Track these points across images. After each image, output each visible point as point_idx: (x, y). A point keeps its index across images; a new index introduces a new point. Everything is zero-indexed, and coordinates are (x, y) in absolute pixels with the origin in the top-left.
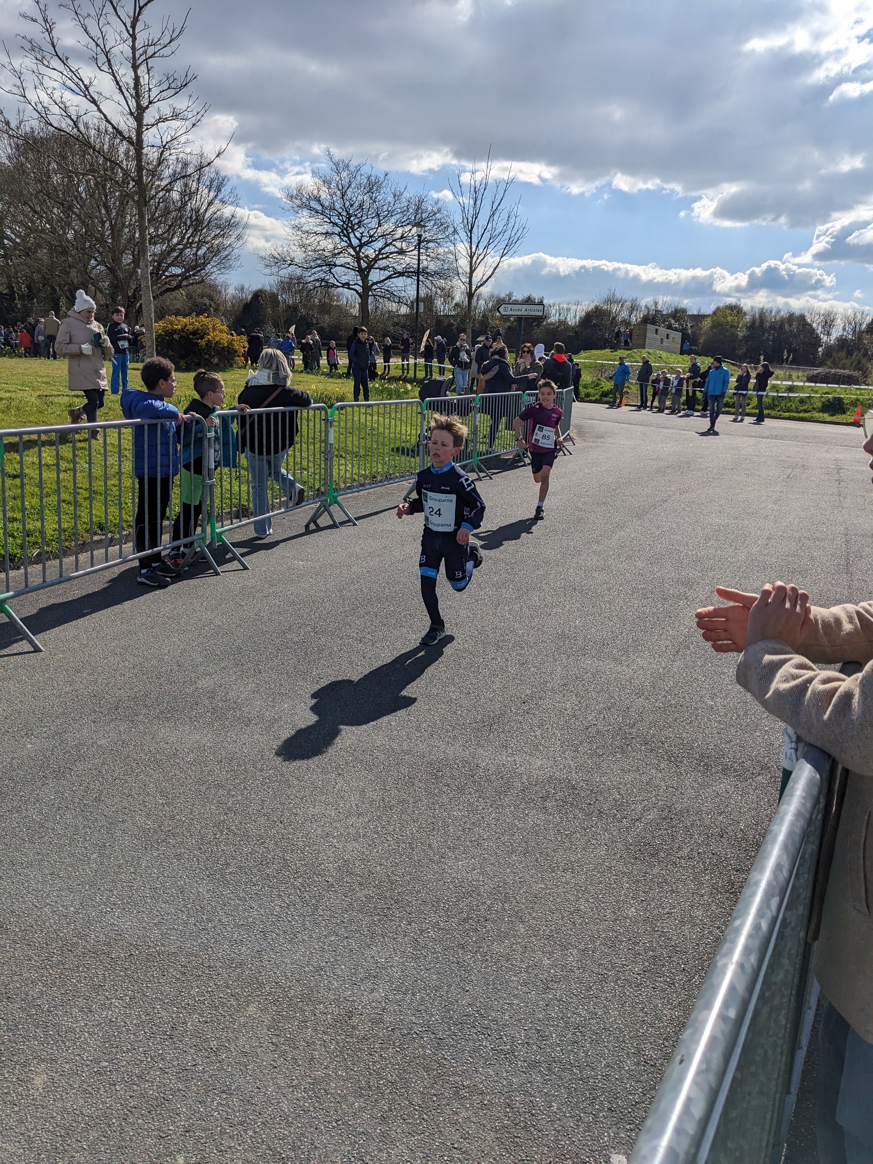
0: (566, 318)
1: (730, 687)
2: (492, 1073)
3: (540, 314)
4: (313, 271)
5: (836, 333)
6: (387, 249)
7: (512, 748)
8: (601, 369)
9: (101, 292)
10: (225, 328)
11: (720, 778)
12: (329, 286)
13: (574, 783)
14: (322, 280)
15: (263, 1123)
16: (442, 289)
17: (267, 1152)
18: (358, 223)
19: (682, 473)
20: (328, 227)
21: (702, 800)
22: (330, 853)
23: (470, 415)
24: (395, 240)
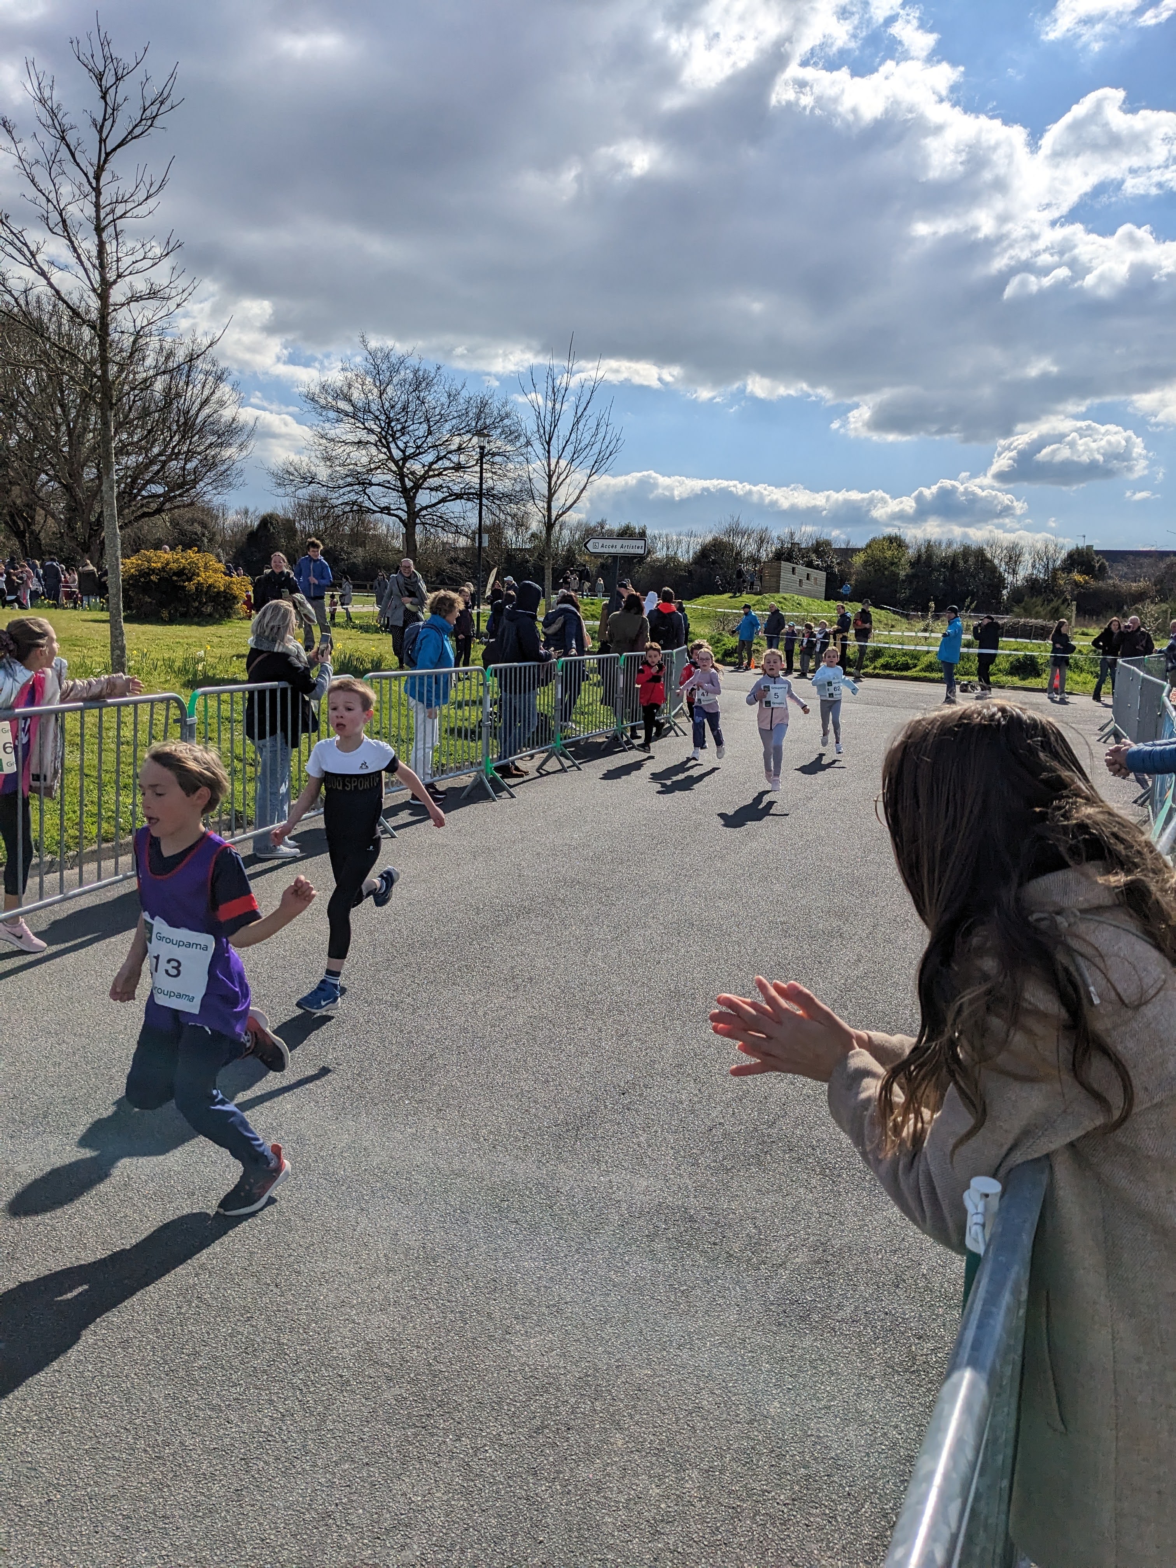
0: (675, 554)
3: (641, 551)
4: (341, 491)
5: (1024, 572)
6: (440, 462)
8: (723, 619)
9: (53, 516)
12: (362, 510)
13: (693, 1212)
14: (354, 503)
16: (514, 516)
18: (400, 430)
20: (363, 435)
24: (450, 452)
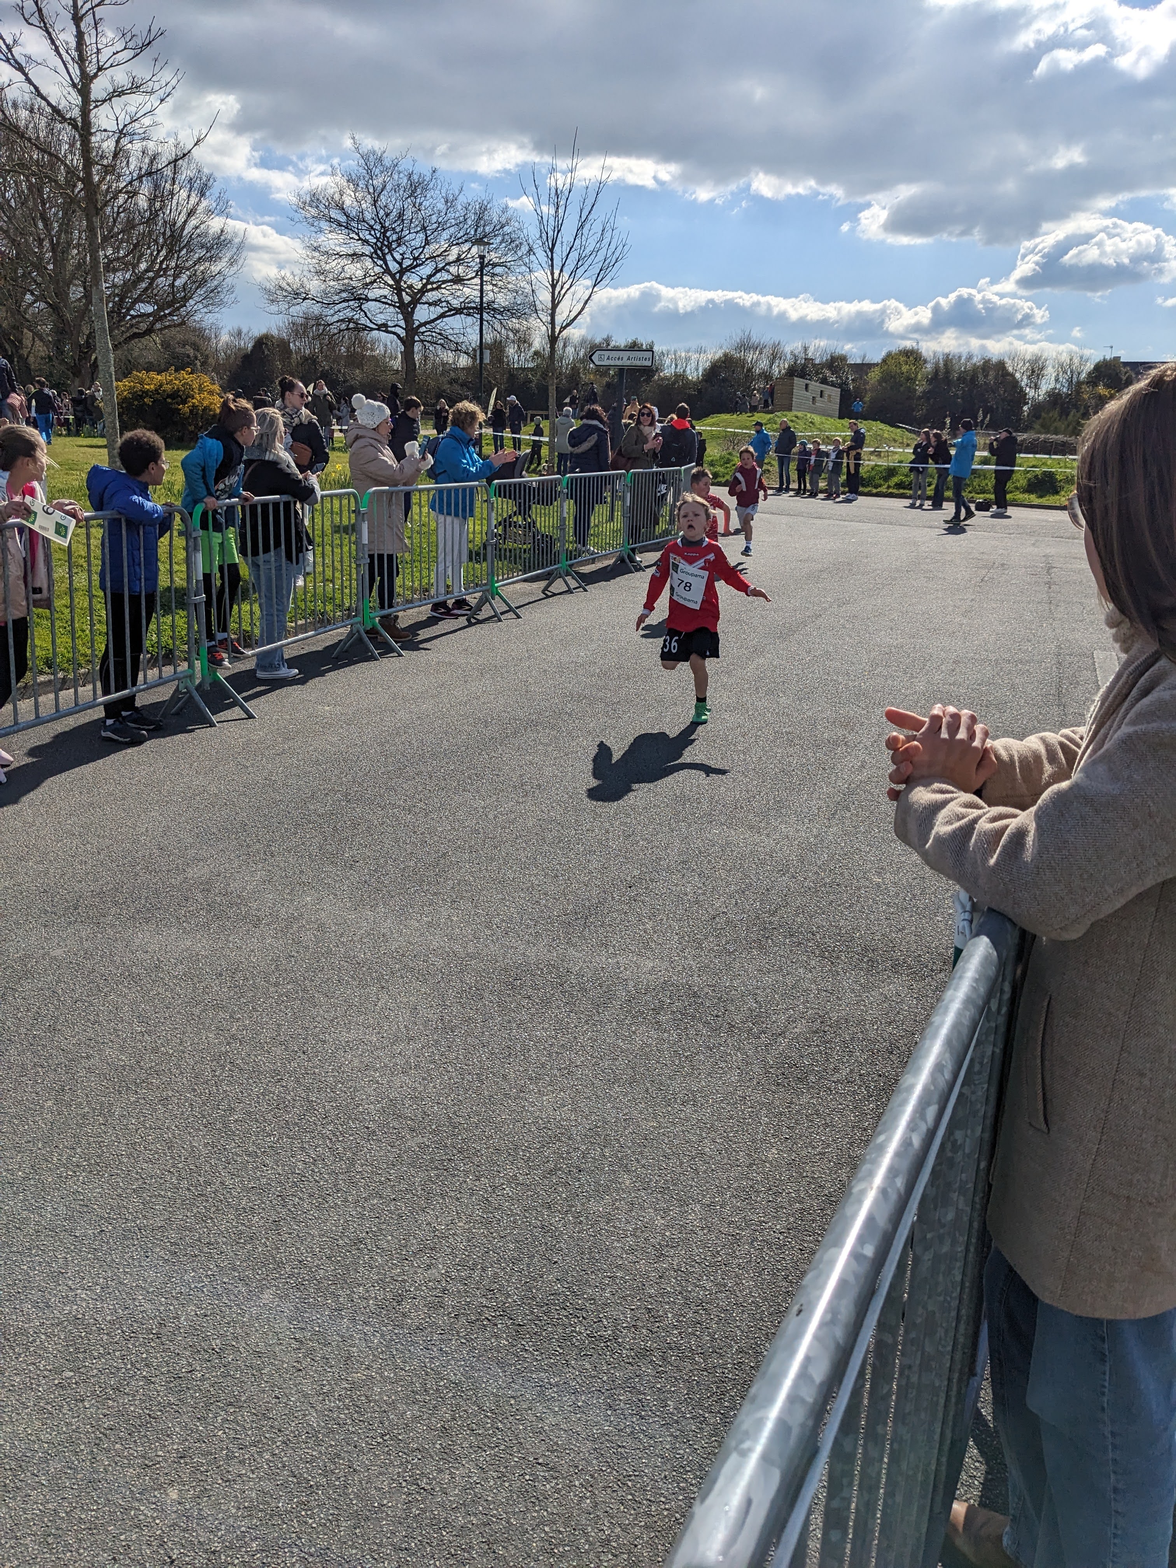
0: (684, 371)
1: (903, 859)
2: (588, 1366)
3: (649, 364)
4: (337, 307)
5: (1047, 385)
6: (438, 275)
7: (614, 946)
8: (733, 439)
9: (41, 339)
10: (216, 388)
11: (889, 977)
12: (360, 328)
13: (696, 989)
14: (350, 320)
15: (284, 1442)
16: (516, 332)
17: (290, 1479)
18: (396, 241)
19: (841, 578)
20: (359, 248)
21: (865, 1006)
22: (370, 1091)
23: (555, 503)
24: (449, 264)
